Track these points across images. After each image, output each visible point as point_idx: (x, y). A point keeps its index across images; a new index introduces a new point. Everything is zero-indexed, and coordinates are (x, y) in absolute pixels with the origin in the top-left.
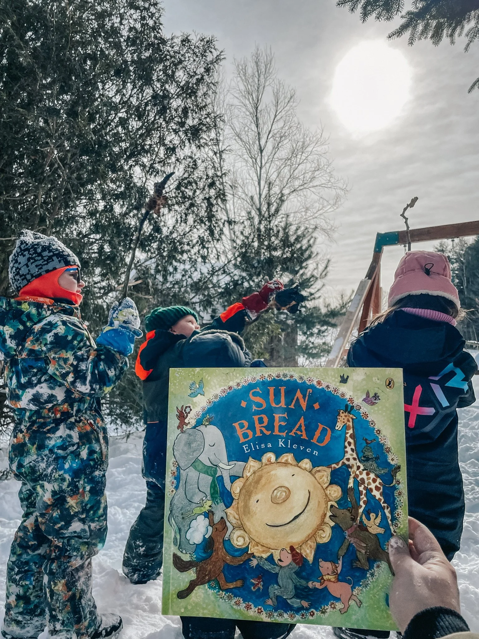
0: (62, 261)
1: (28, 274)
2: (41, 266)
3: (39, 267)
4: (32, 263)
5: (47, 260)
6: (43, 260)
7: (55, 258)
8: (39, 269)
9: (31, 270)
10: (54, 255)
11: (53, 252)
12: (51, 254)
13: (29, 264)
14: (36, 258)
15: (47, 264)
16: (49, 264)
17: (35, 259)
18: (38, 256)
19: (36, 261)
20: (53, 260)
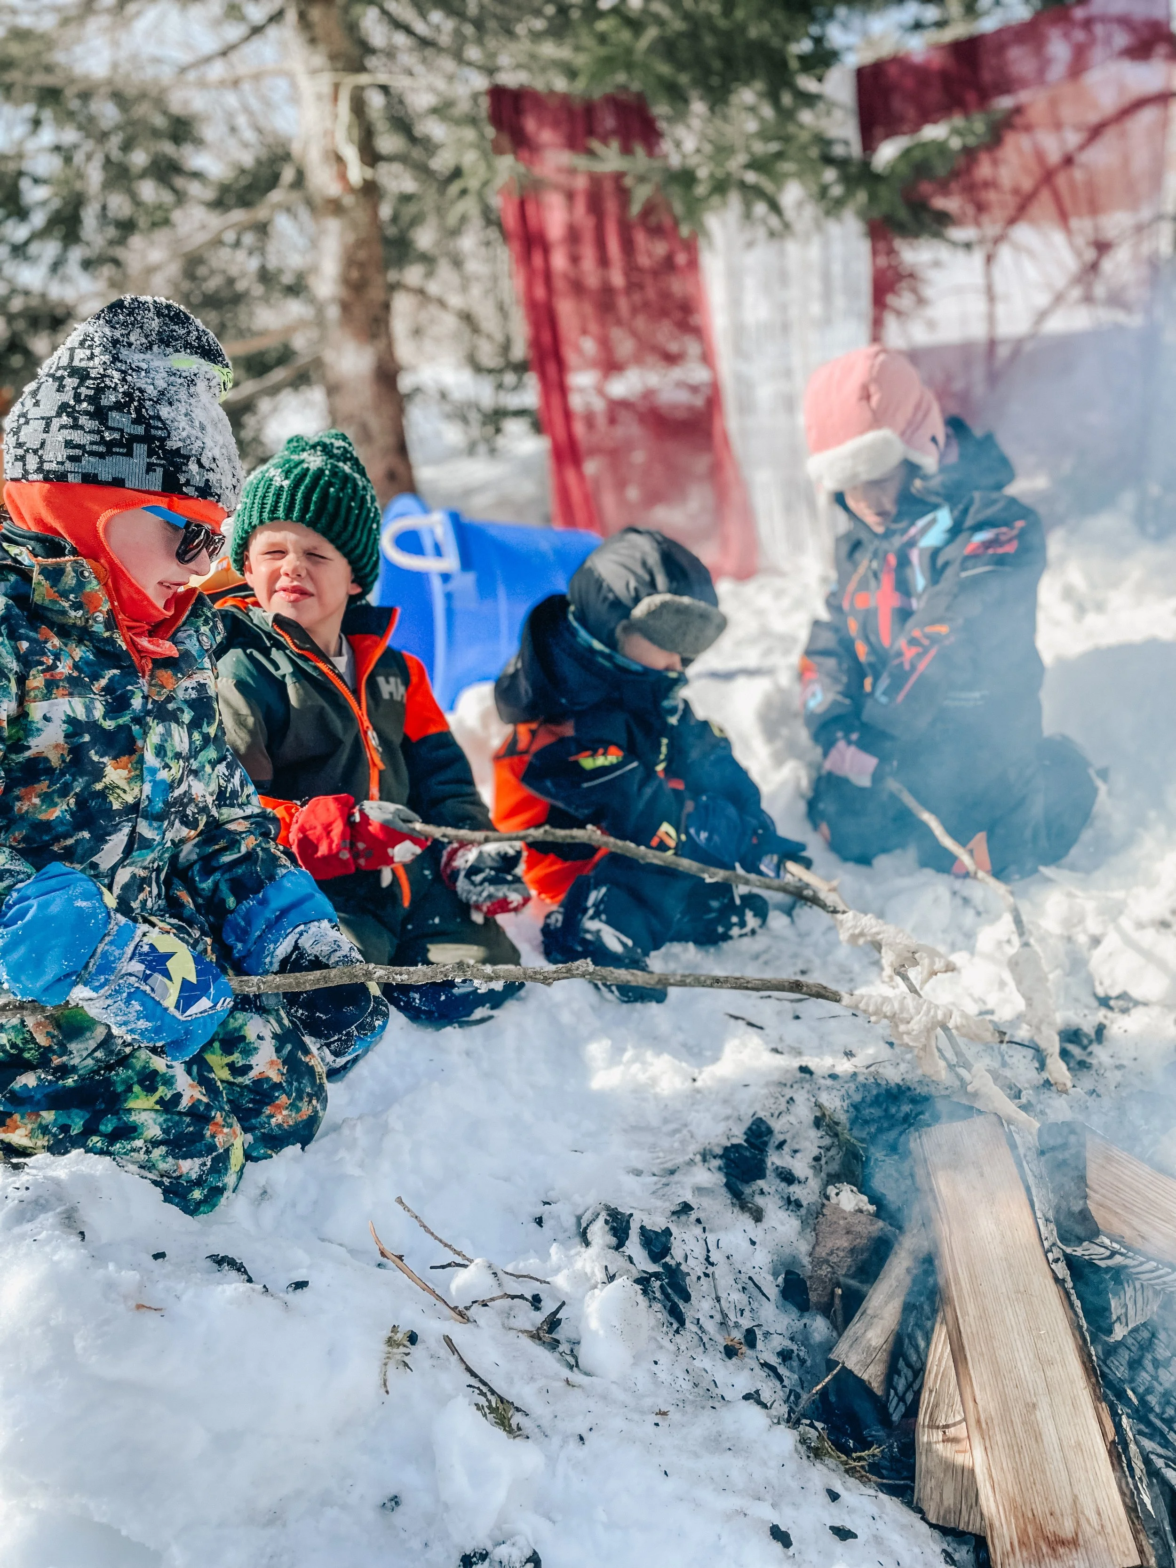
0: (160, 471)
1: (35, 452)
2: (78, 452)
3: (72, 452)
4: (63, 427)
5: (110, 445)
6: (97, 438)
7: (140, 449)
8: (71, 458)
9: (48, 446)
10: (147, 439)
11: (149, 427)
12: (140, 430)
13: (56, 423)
14: (83, 420)
15: (101, 456)
16: (108, 459)
17: (76, 419)
18: (91, 415)
19: (76, 426)
20: (129, 454)
